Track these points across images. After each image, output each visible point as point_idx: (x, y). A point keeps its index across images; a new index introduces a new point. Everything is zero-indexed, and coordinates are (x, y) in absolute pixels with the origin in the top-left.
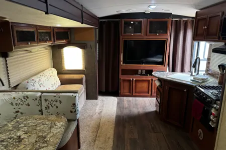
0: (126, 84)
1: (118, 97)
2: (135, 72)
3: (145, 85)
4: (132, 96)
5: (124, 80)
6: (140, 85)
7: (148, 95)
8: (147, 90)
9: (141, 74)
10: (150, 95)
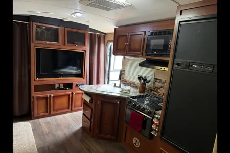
0: (42, 103)
1: (31, 121)
2: (51, 87)
3: (64, 101)
4: (50, 115)
5: (38, 99)
6: (58, 101)
7: (68, 110)
8: (66, 105)
9: (59, 89)
10: (70, 110)
